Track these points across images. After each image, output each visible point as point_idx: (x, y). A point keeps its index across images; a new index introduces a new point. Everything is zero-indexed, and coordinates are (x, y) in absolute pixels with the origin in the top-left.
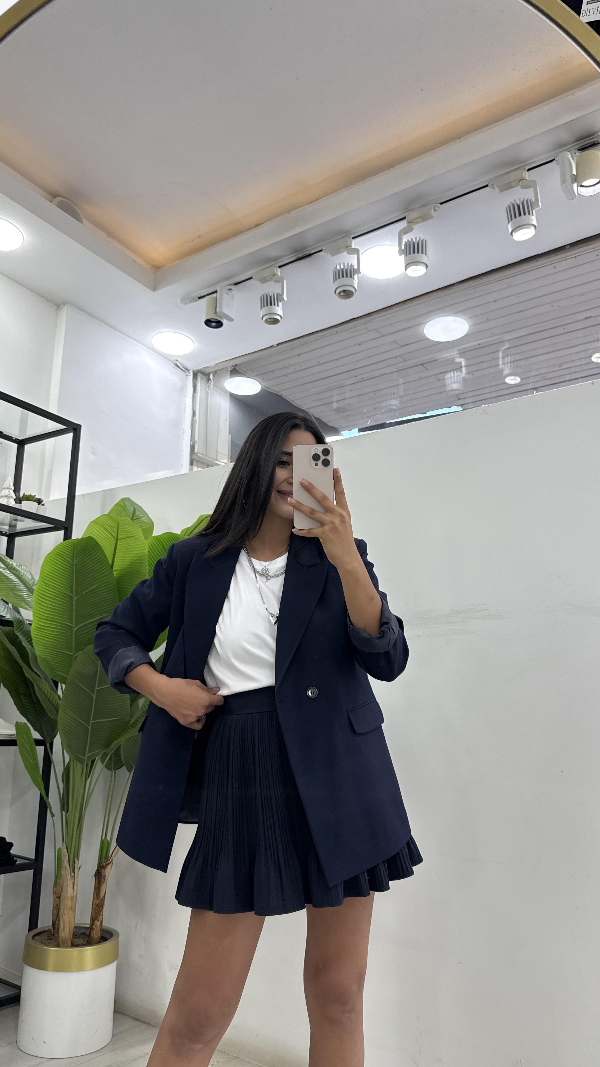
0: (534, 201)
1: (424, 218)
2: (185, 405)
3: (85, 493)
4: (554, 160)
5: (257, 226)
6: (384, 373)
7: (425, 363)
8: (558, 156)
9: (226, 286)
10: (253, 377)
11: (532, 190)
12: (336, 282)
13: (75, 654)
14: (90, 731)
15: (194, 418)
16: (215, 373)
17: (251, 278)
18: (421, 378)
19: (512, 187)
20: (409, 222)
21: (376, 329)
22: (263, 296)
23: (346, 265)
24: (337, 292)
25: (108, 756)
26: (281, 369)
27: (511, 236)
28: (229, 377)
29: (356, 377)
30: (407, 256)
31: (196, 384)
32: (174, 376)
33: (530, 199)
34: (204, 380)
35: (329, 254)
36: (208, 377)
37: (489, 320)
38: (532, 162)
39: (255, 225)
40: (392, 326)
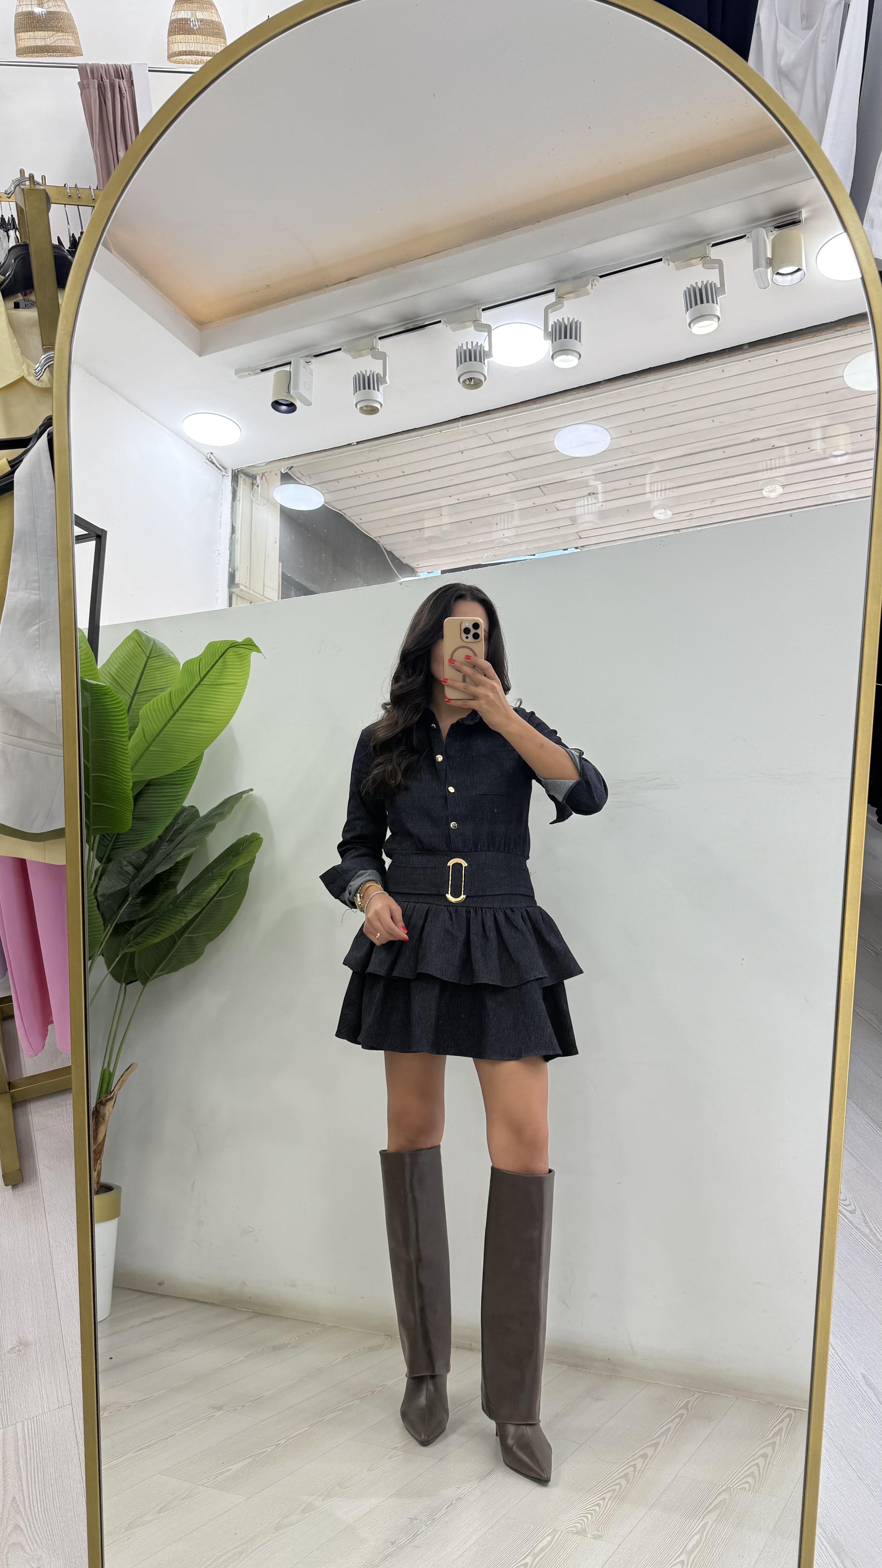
0: (719, 285)
1: (578, 292)
2: (221, 518)
4: (745, 236)
5: (349, 279)
6: (491, 494)
7: (544, 486)
8: (750, 233)
9: (304, 357)
10: (314, 485)
11: (717, 271)
12: (460, 367)
15: (234, 537)
16: (262, 475)
17: (339, 349)
18: (537, 506)
19: (692, 265)
20: (560, 297)
21: (487, 434)
22: (359, 375)
23: (474, 344)
24: (461, 379)
26: (350, 477)
27: (688, 328)
28: (279, 483)
29: (450, 496)
30: (555, 340)
31: (236, 489)
32: (208, 476)
33: (715, 284)
34: (247, 484)
35: (448, 327)
36: (253, 480)
37: (632, 433)
38: (719, 237)
39: (345, 279)
40: (508, 431)
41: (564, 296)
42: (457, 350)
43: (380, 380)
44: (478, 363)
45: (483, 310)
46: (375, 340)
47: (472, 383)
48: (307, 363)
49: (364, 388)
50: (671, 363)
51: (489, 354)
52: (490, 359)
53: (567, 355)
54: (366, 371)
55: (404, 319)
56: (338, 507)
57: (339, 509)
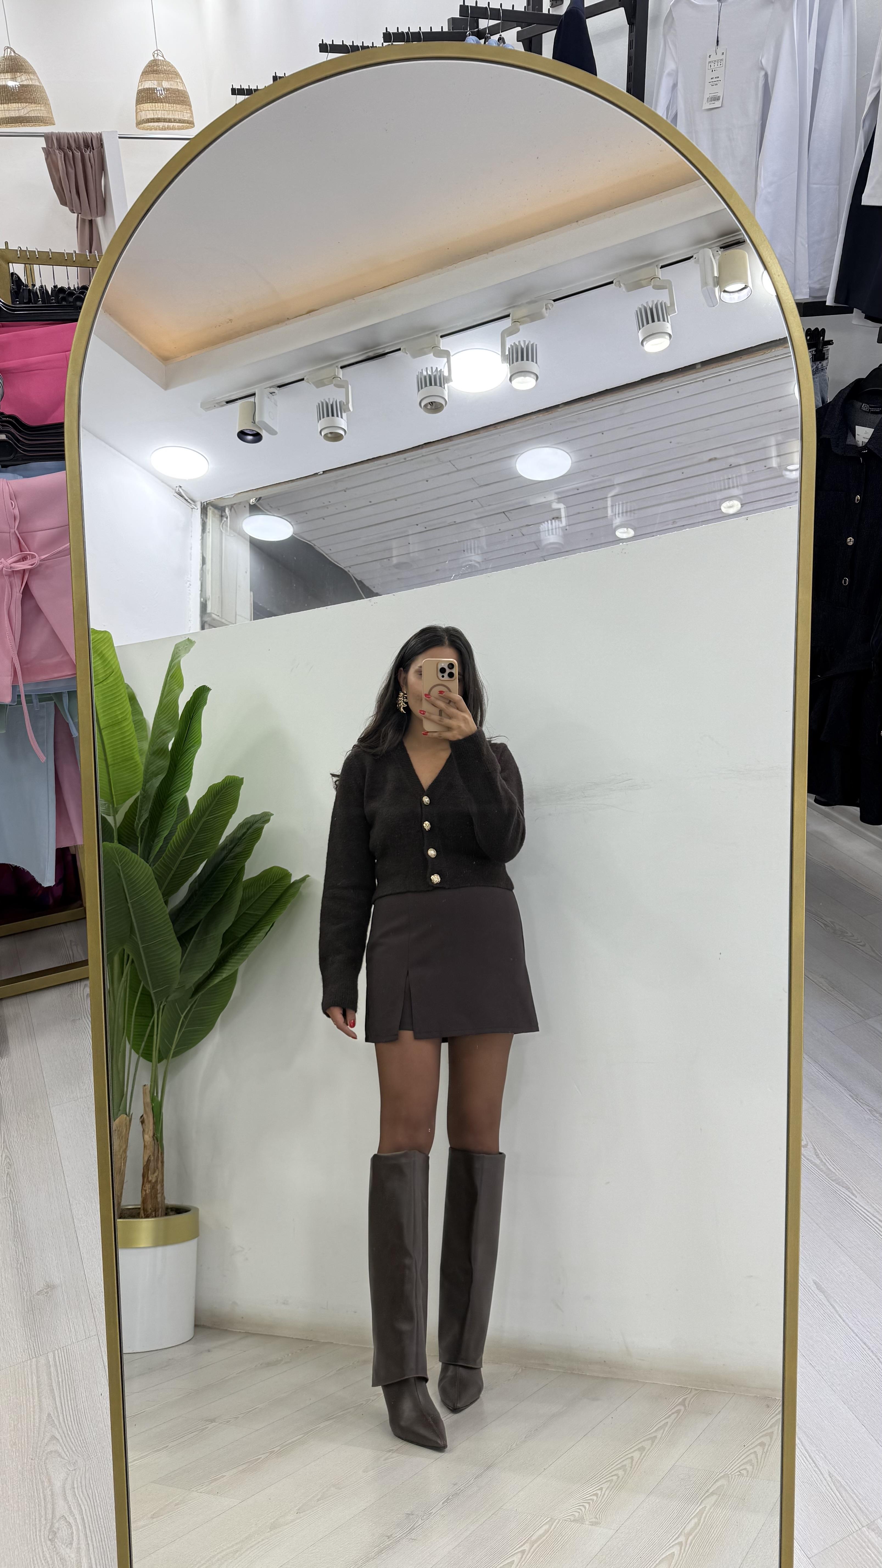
0: (669, 305)
1: (534, 317)
2: (191, 549)
4: (692, 257)
5: (311, 312)
6: (457, 521)
7: (506, 511)
8: (696, 253)
9: (267, 388)
11: (666, 291)
12: (421, 391)
15: (204, 566)
16: (232, 507)
17: (303, 380)
18: (500, 531)
19: (642, 287)
20: (515, 321)
21: (450, 461)
22: (323, 403)
23: (434, 370)
24: (423, 404)
27: (641, 346)
29: (417, 525)
30: (513, 363)
31: (205, 520)
32: (176, 509)
33: (665, 303)
34: (217, 516)
35: (409, 354)
36: (222, 513)
37: (592, 457)
38: (667, 258)
39: (306, 311)
40: (471, 458)
41: (519, 320)
42: (418, 376)
43: (343, 407)
44: (438, 388)
45: (442, 337)
46: (337, 369)
47: (433, 407)
48: (271, 393)
49: (328, 416)
50: (627, 384)
51: (448, 379)
52: (451, 384)
53: (525, 376)
54: (329, 399)
55: (365, 348)
56: (307, 538)
57: (308, 539)
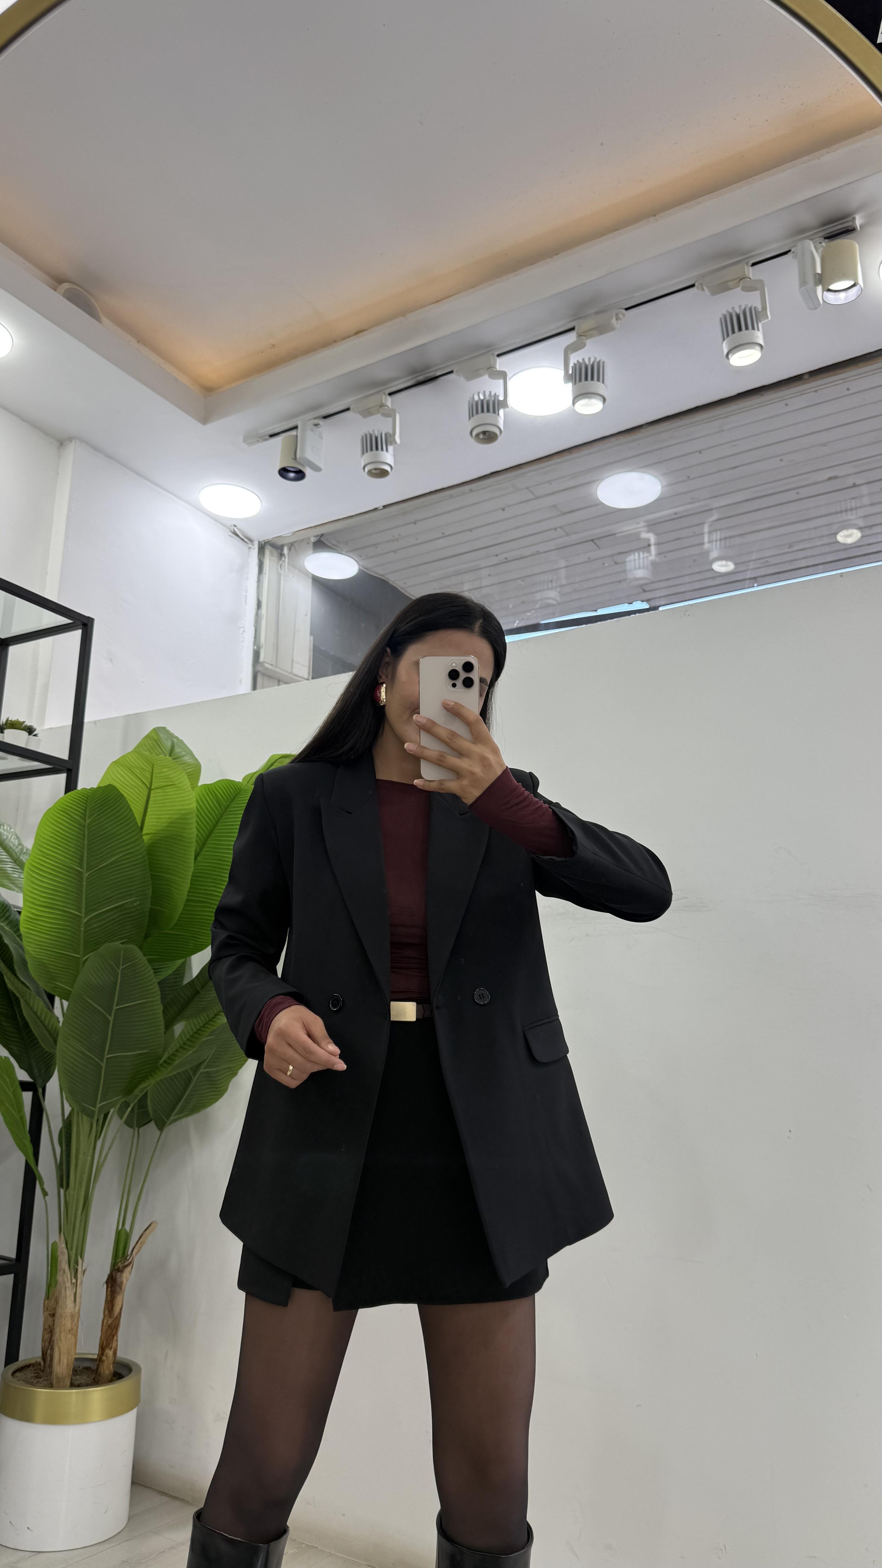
0: (760, 309)
1: (602, 329)
2: (246, 592)
3: (97, 719)
4: (789, 251)
5: (358, 333)
6: (538, 552)
7: (595, 539)
8: (795, 246)
9: (311, 420)
10: (347, 552)
11: (757, 294)
12: (472, 419)
13: (84, 956)
14: (103, 1070)
15: (259, 611)
16: (291, 546)
17: (348, 409)
18: (590, 561)
19: (729, 289)
20: (579, 336)
21: (527, 488)
22: (366, 435)
23: (487, 394)
24: (474, 433)
25: (129, 1106)
26: (387, 542)
27: (725, 359)
28: (311, 551)
29: (497, 555)
30: (576, 383)
31: (263, 562)
32: (231, 547)
33: (755, 308)
34: (274, 555)
35: (460, 377)
36: (280, 552)
37: (688, 478)
38: (759, 254)
39: (353, 332)
40: (551, 484)
41: (586, 335)
42: (469, 402)
43: (389, 439)
44: (491, 414)
45: (499, 355)
46: (384, 397)
47: (486, 437)
48: (316, 425)
49: (371, 450)
50: (719, 400)
51: (504, 404)
52: (507, 410)
53: (590, 398)
54: (373, 431)
55: (414, 371)
57: (383, 573)
